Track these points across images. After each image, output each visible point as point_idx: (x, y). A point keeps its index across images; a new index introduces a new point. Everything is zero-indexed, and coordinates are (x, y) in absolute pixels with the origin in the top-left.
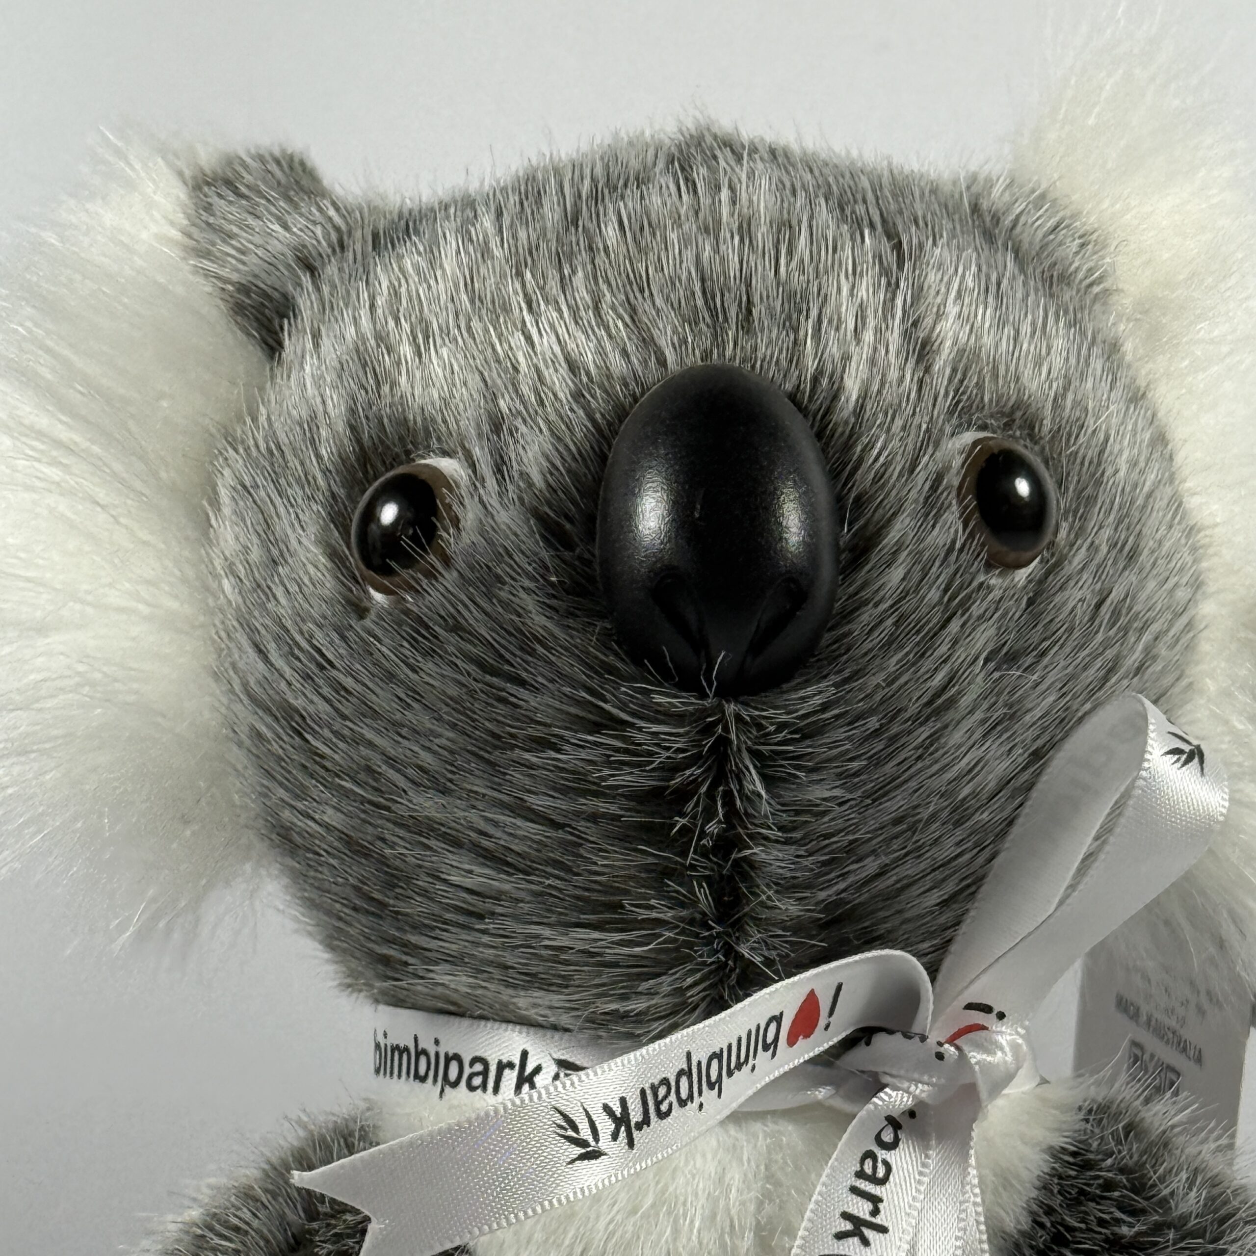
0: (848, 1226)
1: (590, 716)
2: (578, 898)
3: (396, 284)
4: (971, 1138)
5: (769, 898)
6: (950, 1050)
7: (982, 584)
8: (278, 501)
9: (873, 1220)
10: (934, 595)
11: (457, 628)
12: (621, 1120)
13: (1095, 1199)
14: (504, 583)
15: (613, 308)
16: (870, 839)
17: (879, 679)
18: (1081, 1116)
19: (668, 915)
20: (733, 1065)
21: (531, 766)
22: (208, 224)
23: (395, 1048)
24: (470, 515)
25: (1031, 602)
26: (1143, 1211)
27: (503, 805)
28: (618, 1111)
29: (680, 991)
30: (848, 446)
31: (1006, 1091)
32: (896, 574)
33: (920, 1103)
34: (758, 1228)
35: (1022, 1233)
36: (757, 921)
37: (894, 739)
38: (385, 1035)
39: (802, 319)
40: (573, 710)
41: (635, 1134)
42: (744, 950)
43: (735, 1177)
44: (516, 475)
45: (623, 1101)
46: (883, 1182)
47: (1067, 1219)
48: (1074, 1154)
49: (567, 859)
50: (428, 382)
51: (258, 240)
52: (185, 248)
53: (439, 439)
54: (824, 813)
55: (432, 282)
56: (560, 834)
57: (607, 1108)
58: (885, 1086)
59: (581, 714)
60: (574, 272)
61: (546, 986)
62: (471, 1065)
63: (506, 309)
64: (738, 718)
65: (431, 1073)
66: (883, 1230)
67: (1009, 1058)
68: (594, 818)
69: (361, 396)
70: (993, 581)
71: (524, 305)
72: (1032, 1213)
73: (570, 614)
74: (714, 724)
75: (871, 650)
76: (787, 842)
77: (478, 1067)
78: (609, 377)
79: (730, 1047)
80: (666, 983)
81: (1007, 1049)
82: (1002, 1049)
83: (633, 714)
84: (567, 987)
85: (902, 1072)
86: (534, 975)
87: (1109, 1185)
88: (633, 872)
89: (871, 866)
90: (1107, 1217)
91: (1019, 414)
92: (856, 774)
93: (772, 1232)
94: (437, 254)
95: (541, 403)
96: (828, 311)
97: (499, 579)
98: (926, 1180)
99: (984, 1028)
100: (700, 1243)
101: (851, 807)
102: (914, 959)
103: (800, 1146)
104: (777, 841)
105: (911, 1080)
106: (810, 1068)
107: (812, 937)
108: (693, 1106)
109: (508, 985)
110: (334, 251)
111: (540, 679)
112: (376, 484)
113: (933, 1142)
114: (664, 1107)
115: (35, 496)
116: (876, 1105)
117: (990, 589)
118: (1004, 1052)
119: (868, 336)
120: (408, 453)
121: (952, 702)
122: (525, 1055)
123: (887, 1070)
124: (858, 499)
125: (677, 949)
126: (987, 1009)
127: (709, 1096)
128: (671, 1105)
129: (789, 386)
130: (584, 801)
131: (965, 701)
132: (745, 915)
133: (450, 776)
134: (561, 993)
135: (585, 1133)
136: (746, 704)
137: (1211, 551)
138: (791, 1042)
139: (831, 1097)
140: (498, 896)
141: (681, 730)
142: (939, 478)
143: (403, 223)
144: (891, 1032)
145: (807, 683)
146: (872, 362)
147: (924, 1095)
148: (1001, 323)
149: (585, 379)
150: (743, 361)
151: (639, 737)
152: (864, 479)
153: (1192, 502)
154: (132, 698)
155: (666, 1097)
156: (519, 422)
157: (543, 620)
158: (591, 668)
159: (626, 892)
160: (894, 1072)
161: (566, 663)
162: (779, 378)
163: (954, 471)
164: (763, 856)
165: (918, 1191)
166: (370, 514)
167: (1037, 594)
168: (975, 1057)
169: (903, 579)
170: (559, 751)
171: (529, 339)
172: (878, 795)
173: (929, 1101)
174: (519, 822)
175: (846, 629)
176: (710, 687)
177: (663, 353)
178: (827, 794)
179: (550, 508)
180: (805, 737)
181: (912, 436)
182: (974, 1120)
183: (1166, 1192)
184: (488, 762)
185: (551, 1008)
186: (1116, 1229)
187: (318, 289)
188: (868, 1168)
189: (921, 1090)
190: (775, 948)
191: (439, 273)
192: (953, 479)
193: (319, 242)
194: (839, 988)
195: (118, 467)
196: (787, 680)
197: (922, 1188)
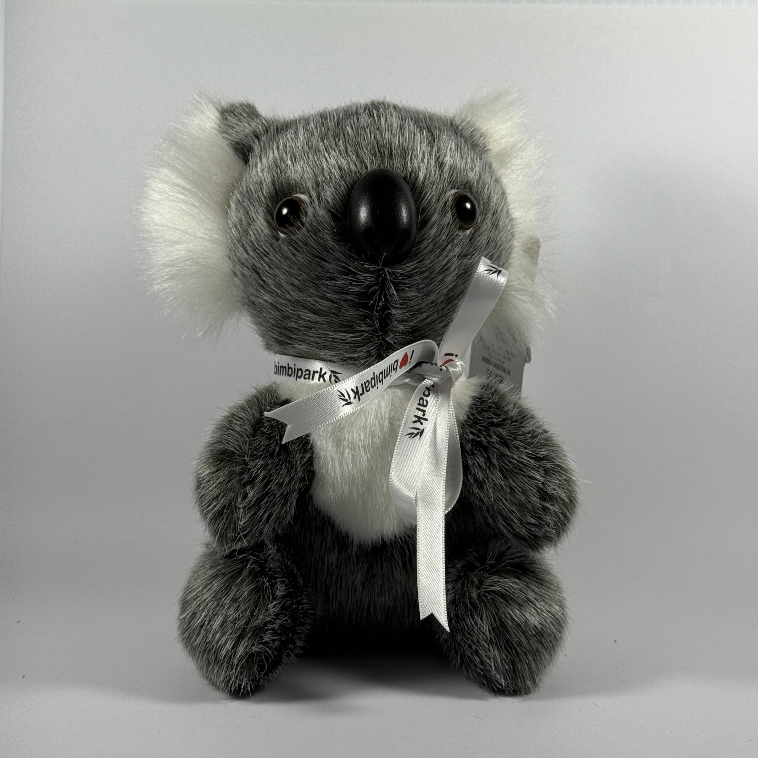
0: (416, 419)
1: (345, 271)
2: (339, 323)
3: (285, 143)
4: (450, 392)
5: (395, 324)
6: (444, 368)
7: (457, 234)
8: (250, 206)
9: (424, 417)
10: (444, 237)
11: (306, 244)
12: (356, 393)
13: (486, 411)
14: (321, 232)
15: (351, 151)
16: (424, 308)
17: (428, 261)
18: (481, 388)
19: (367, 329)
20: (385, 375)
21: (327, 285)
22: (226, 124)
23: (282, 367)
24: (310, 211)
25: (470, 240)
26: (500, 415)
27: (319, 296)
28: (355, 390)
29: (369, 351)
30: (420, 193)
31: (459, 380)
32: (433, 232)
33: (435, 383)
34: (390, 419)
35: (465, 421)
36: (392, 331)
37: (432, 279)
38: (278, 363)
39: (407, 155)
40: (341, 269)
41: (361, 397)
42: (388, 339)
43: (383, 404)
44: (324, 199)
45: (357, 388)
46: (426, 406)
47: (478, 417)
48: (479, 398)
49: (337, 313)
50: (296, 171)
51: (242, 129)
52: (220, 131)
53: (300, 189)
54: (412, 300)
55: (296, 143)
56: (336, 305)
57: (352, 390)
58: (425, 378)
59: (343, 270)
60: (339, 140)
61: (329, 349)
62: (305, 372)
63: (319, 151)
64: (389, 272)
65: (293, 374)
66: (426, 420)
67: (460, 369)
68: (345, 300)
69: (275, 175)
70: (460, 234)
71: (325, 150)
72: (467, 415)
73: (339, 241)
74: (382, 273)
75: (426, 253)
76: (402, 308)
77: (307, 372)
78: (351, 172)
79: (385, 370)
80: (365, 349)
81: (460, 367)
82: (458, 366)
83: (358, 270)
84: (335, 349)
85: (430, 374)
86: (326, 346)
87: (490, 407)
88: (356, 316)
89: (424, 315)
90: (490, 416)
91: (467, 185)
92: (421, 289)
93: (394, 420)
94: (297, 134)
95: (331, 179)
96: (414, 153)
97: (319, 230)
98: (438, 405)
99: (452, 360)
100: (373, 423)
101: (420, 299)
102: (434, 342)
103: (401, 396)
104: (398, 308)
105: (433, 377)
106: (406, 373)
107: (407, 336)
108: (375, 388)
109: (318, 348)
110: (265, 133)
111: (331, 260)
112: (282, 202)
113: (440, 394)
114: (368, 389)
115: (176, 204)
116: (423, 384)
117: (460, 236)
118: (458, 367)
119: (426, 161)
120: (290, 193)
121: (449, 268)
122: (321, 369)
123: (426, 374)
124: (423, 209)
125: (369, 339)
126: (452, 355)
127: (380, 384)
128: (370, 388)
129: (403, 175)
130: (343, 295)
131: (452, 268)
132: (389, 329)
133: (304, 288)
134: (333, 351)
135: (347, 397)
136: (391, 268)
137: (517, 226)
138: (401, 367)
139: (410, 381)
140: (316, 323)
141: (373, 275)
142: (446, 203)
143: (285, 125)
144: (427, 363)
145: (408, 262)
146: (427, 169)
147: (436, 381)
148: (462, 158)
149: (344, 172)
150: (390, 168)
151: (360, 277)
152: (424, 203)
153: (511, 211)
154: (205, 263)
155: (368, 386)
156: (324, 184)
157: (332, 243)
158: (346, 257)
159: (354, 322)
160: (428, 374)
161: (338, 255)
162: (400, 173)
163: (450, 201)
164: (394, 312)
165: (436, 408)
166: (280, 210)
167: (472, 237)
168: (451, 369)
169: (436, 233)
170: (336, 281)
171: (326, 160)
172: (427, 295)
173: (438, 383)
174: (324, 301)
175: (419, 246)
176: (381, 262)
177: (367, 165)
178: (413, 295)
179: (334, 210)
180: (408, 278)
181: (438, 191)
182: (451, 387)
183: (507, 409)
184: (314, 283)
185: (330, 355)
186: (492, 420)
187: (260, 144)
188: (421, 402)
189: (435, 379)
190: (396, 339)
191: (298, 140)
192: (450, 203)
193: (260, 130)
194: (413, 351)
195: (201, 196)
196: (403, 261)
197: (437, 408)
